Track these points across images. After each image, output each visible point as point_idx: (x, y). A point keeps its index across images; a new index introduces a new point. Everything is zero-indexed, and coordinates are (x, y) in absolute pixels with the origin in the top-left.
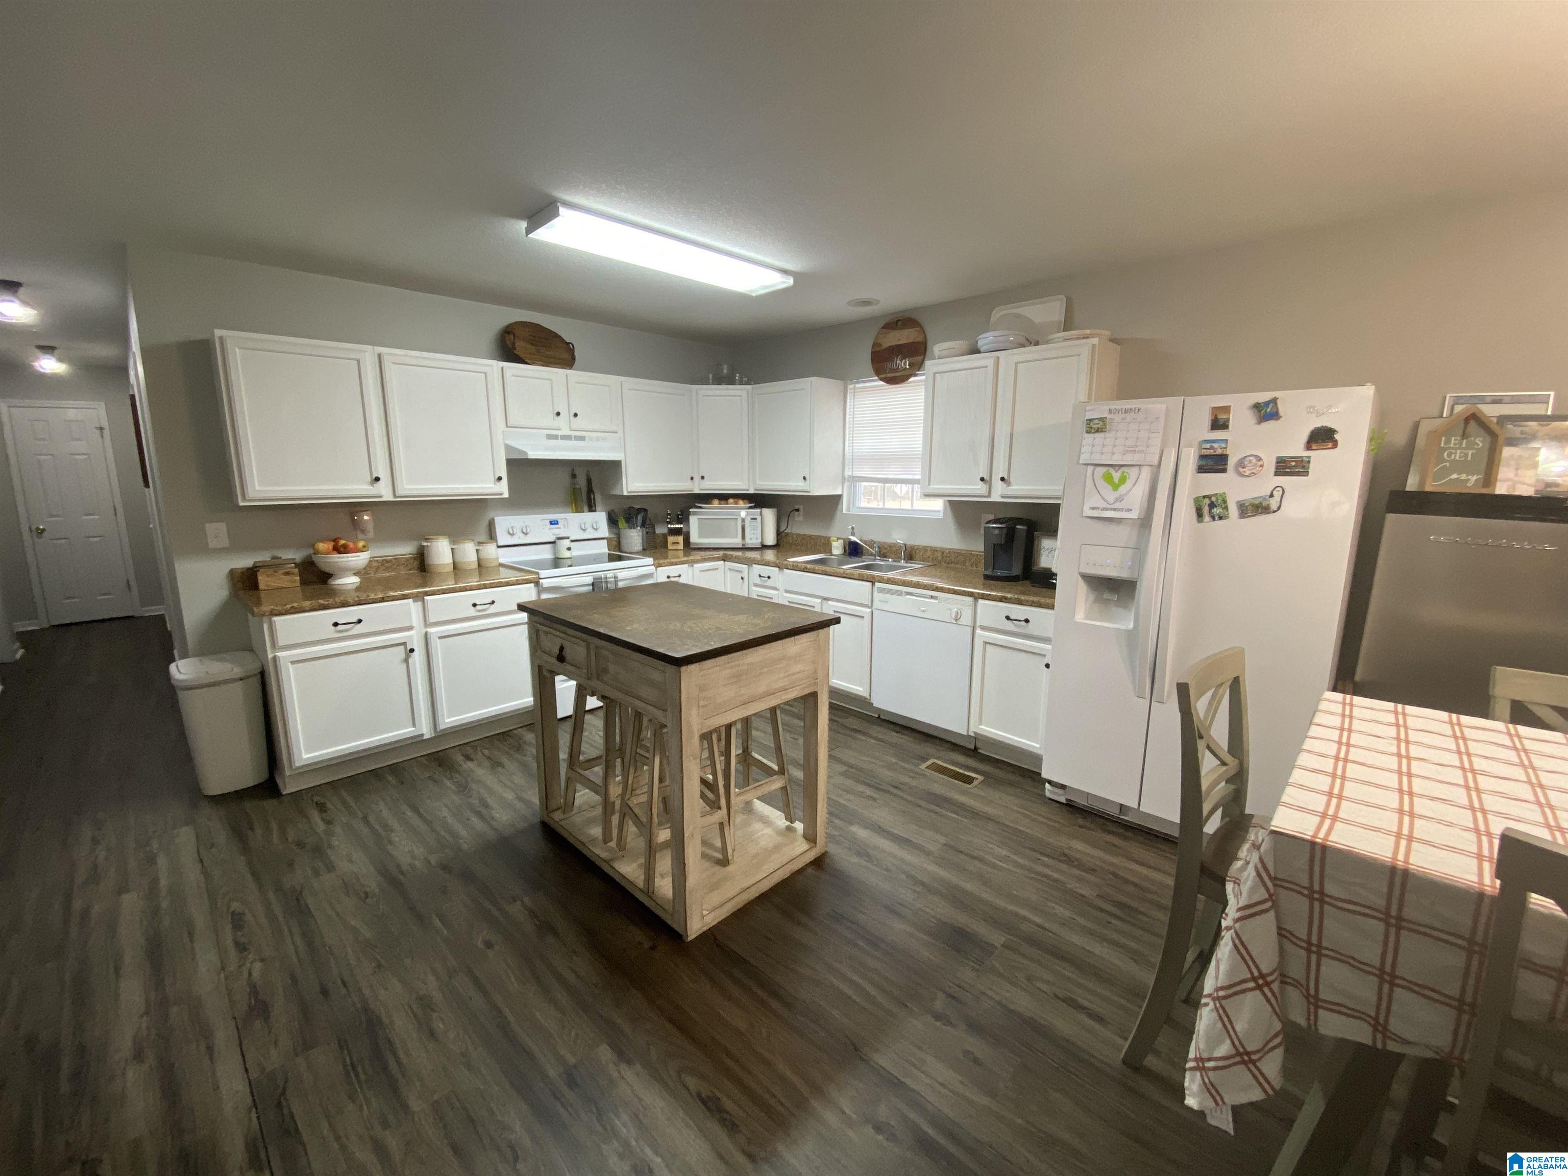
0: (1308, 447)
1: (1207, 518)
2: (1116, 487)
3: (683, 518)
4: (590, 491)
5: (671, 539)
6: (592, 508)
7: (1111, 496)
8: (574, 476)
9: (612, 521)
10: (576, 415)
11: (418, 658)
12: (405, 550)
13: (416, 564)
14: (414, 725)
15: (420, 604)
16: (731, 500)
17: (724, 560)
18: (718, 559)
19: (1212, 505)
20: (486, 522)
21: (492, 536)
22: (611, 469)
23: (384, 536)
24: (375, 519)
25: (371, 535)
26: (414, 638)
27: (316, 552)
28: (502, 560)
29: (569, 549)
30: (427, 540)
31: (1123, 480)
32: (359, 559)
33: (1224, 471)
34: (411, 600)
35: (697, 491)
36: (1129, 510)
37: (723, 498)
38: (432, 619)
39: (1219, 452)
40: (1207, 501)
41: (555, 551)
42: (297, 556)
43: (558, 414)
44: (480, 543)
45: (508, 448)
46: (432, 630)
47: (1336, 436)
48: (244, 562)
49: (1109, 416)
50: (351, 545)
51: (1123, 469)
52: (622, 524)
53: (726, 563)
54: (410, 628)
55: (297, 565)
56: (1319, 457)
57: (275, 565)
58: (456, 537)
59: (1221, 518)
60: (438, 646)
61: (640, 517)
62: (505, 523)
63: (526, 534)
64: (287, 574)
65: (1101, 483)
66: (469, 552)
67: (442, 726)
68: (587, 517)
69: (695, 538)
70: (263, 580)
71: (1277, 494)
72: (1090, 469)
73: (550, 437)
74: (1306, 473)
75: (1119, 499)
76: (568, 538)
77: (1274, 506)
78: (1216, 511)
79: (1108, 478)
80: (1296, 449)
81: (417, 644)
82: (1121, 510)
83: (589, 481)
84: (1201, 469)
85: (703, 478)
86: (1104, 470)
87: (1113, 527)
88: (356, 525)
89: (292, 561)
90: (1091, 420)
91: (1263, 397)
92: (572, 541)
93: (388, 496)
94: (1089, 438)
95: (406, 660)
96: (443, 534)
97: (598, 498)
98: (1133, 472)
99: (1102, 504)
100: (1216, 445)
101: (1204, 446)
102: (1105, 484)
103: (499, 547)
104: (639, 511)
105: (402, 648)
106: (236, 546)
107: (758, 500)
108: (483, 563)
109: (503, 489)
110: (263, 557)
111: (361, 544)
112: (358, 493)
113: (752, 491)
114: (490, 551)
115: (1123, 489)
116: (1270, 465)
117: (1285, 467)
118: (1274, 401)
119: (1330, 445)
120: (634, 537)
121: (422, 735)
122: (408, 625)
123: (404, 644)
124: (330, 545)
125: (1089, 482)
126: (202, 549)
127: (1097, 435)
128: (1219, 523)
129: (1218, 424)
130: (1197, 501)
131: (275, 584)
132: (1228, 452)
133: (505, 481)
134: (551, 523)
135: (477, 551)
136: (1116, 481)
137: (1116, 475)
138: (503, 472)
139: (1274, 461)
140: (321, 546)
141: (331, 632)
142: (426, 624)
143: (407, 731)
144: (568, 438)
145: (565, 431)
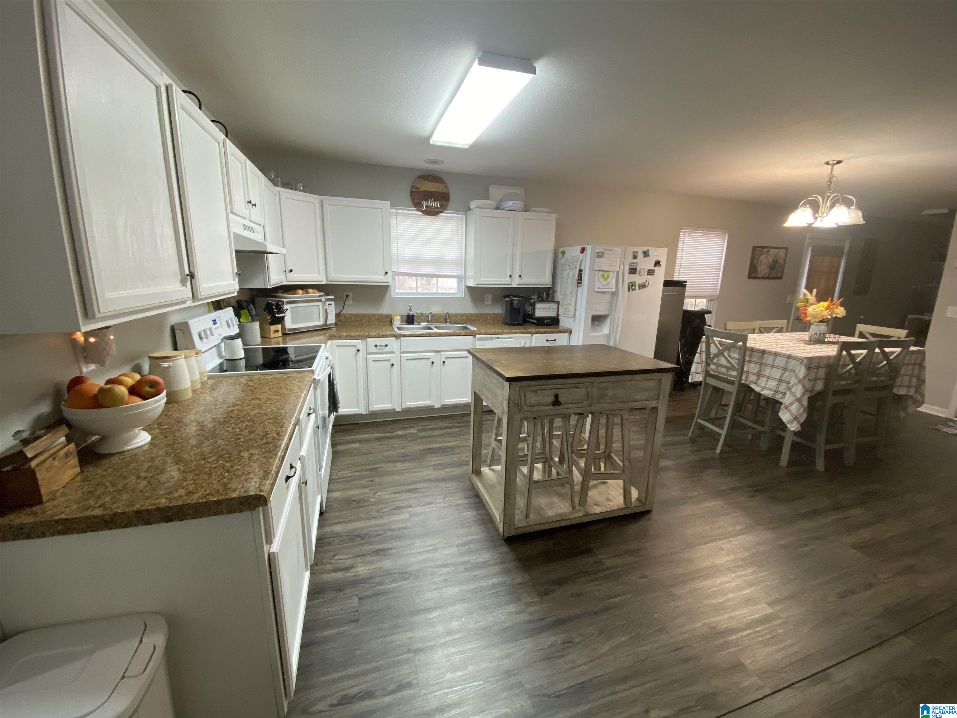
0: (655, 266)
1: (631, 290)
2: (606, 280)
7: (604, 283)
19: (632, 286)
31: (608, 277)
36: (612, 288)
40: (631, 284)
51: (608, 272)
56: (656, 269)
65: (601, 278)
71: (648, 281)
74: (653, 275)
75: (608, 284)
77: (647, 285)
78: (633, 287)
79: (603, 276)
80: (651, 267)
82: (609, 288)
84: (630, 273)
87: (604, 295)
90: (599, 252)
91: (645, 249)
94: (597, 260)
98: (611, 274)
99: (602, 287)
100: (635, 265)
101: (632, 264)
102: (602, 278)
115: (609, 280)
117: (651, 273)
125: (597, 278)
127: (600, 258)
128: (634, 291)
129: (635, 257)
130: (628, 284)
136: (606, 277)
137: (606, 275)
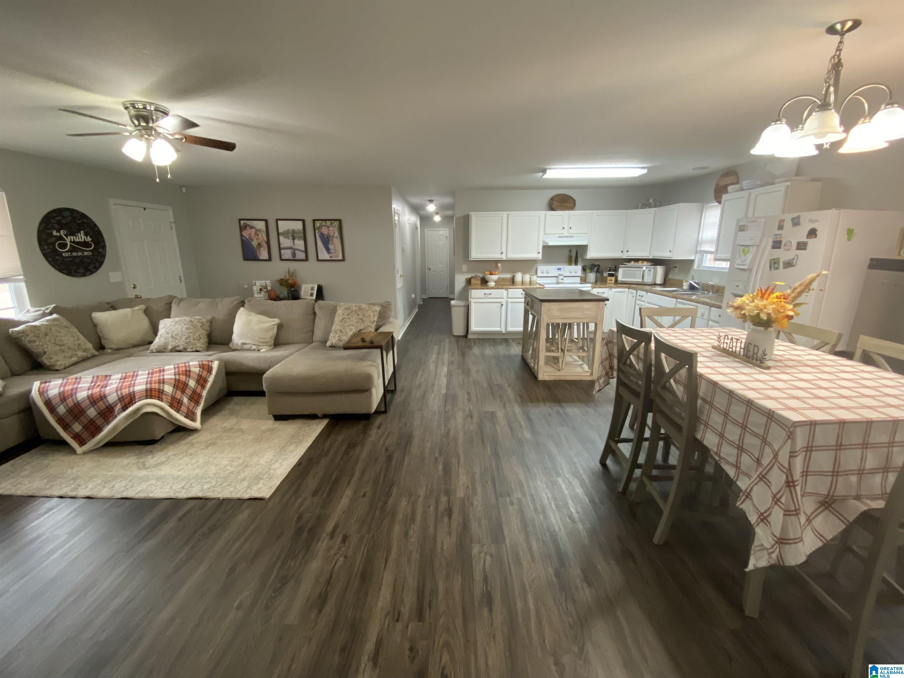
3: (616, 269)
4: (577, 257)
5: (609, 278)
6: (576, 263)
8: (570, 251)
9: (584, 269)
10: (570, 228)
11: (504, 308)
12: (509, 276)
13: (512, 281)
14: (500, 328)
15: (507, 291)
16: (640, 262)
17: (629, 288)
18: (626, 288)
20: (535, 268)
21: (536, 273)
22: (583, 248)
23: (504, 272)
24: (502, 265)
25: (500, 270)
26: (504, 301)
27: (485, 274)
28: (538, 282)
29: (562, 279)
30: (515, 273)
32: (495, 277)
33: (780, 248)
34: (504, 290)
35: (624, 257)
37: (636, 260)
38: (509, 296)
39: (778, 239)
41: (558, 280)
42: (481, 276)
43: (564, 228)
44: (532, 275)
45: (544, 242)
46: (509, 300)
47: (817, 233)
48: (469, 276)
49: (746, 224)
50: (494, 273)
52: (588, 271)
53: (630, 290)
54: (503, 298)
55: (481, 278)
57: (475, 277)
58: (524, 273)
59: (777, 269)
60: (510, 305)
61: (596, 269)
62: (542, 269)
63: (548, 273)
64: (478, 280)
66: (527, 278)
67: (508, 330)
68: (573, 267)
69: (620, 278)
70: (473, 281)
72: (739, 246)
73: (559, 237)
76: (563, 275)
81: (504, 304)
83: (577, 253)
85: (627, 251)
86: (742, 248)
88: (497, 267)
89: (479, 277)
92: (564, 277)
93: (505, 259)
95: (501, 308)
96: (519, 271)
97: (580, 260)
103: (538, 277)
104: (596, 266)
105: (500, 304)
106: (468, 272)
107: (656, 262)
108: (532, 282)
109: (540, 256)
110: (473, 275)
111: (497, 273)
112: (496, 257)
113: (651, 257)
114: (534, 278)
116: (794, 245)
118: (799, 217)
119: (814, 236)
120: (592, 276)
121: (502, 331)
122: (502, 297)
123: (501, 303)
124: (489, 273)
126: (461, 272)
128: (776, 271)
131: (475, 283)
132: (782, 239)
133: (541, 254)
134: (558, 269)
135: (530, 278)
138: (541, 250)
139: (796, 243)
140: (487, 273)
141: (483, 296)
142: (508, 298)
143: (497, 329)
144: (567, 237)
145: (566, 234)
